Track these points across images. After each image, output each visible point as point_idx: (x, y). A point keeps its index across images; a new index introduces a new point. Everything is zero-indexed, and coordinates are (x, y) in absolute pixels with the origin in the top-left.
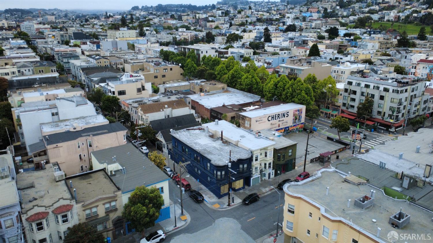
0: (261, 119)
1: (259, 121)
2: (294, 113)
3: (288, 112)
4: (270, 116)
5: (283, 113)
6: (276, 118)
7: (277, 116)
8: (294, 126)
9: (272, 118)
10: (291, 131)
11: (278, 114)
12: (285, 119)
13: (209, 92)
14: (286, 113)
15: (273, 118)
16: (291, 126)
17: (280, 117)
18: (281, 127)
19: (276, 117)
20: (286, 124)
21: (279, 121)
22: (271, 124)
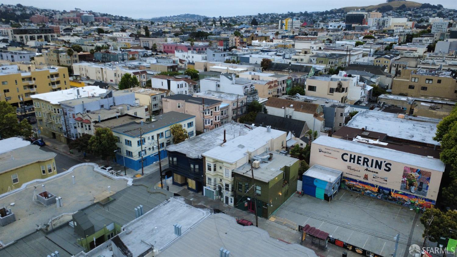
0: (330, 152)
1: (326, 152)
2: (405, 171)
3: (390, 165)
4: (347, 154)
5: (377, 162)
6: (361, 162)
7: (362, 159)
8: (404, 194)
9: (351, 158)
10: (394, 199)
11: (365, 158)
12: (382, 173)
13: (414, 116)
14: (383, 164)
15: (354, 159)
16: (396, 192)
17: (369, 163)
18: (369, 181)
19: (358, 160)
20: (383, 181)
21: (367, 170)
22: (349, 167)
